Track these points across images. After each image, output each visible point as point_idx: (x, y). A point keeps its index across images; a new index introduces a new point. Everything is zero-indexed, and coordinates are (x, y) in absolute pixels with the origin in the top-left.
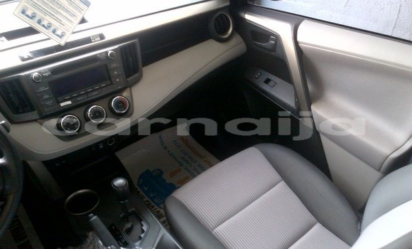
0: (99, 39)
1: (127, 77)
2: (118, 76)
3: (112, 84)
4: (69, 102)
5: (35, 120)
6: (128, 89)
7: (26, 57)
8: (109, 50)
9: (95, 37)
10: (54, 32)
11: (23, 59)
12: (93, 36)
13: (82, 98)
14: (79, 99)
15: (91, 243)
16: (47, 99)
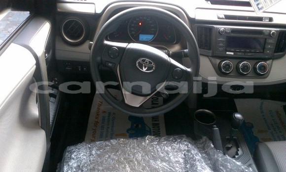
0: (268, 20)
1: (275, 52)
2: (269, 49)
3: (263, 52)
4: (232, 53)
5: (208, 56)
6: (271, 60)
7: (221, 17)
8: (273, 30)
9: (266, 18)
10: (258, 5)
11: (219, 18)
12: (265, 17)
13: (241, 54)
14: (238, 54)
15: (203, 143)
16: (221, 47)
